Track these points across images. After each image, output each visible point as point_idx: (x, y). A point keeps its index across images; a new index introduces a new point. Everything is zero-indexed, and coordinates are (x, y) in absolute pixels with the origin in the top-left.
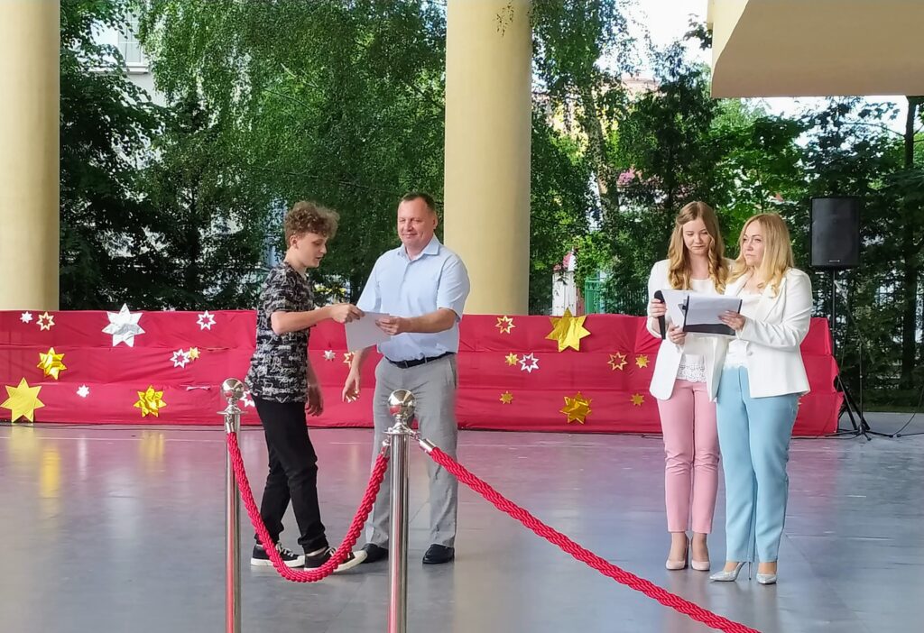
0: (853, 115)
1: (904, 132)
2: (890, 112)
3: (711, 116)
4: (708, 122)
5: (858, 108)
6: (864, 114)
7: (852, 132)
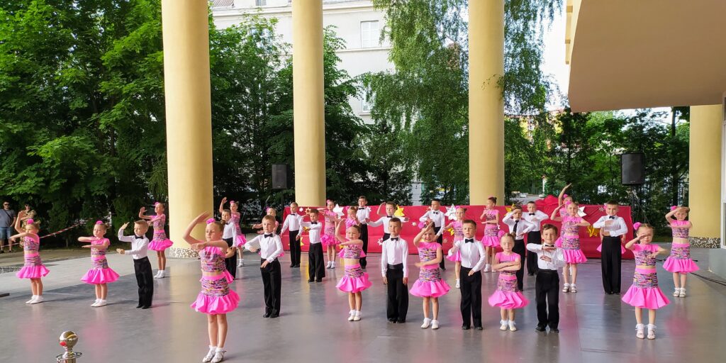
0: (648, 117)
1: (671, 123)
2: (664, 115)
3: (586, 120)
4: (585, 123)
5: (650, 114)
6: (653, 116)
7: (647, 124)
